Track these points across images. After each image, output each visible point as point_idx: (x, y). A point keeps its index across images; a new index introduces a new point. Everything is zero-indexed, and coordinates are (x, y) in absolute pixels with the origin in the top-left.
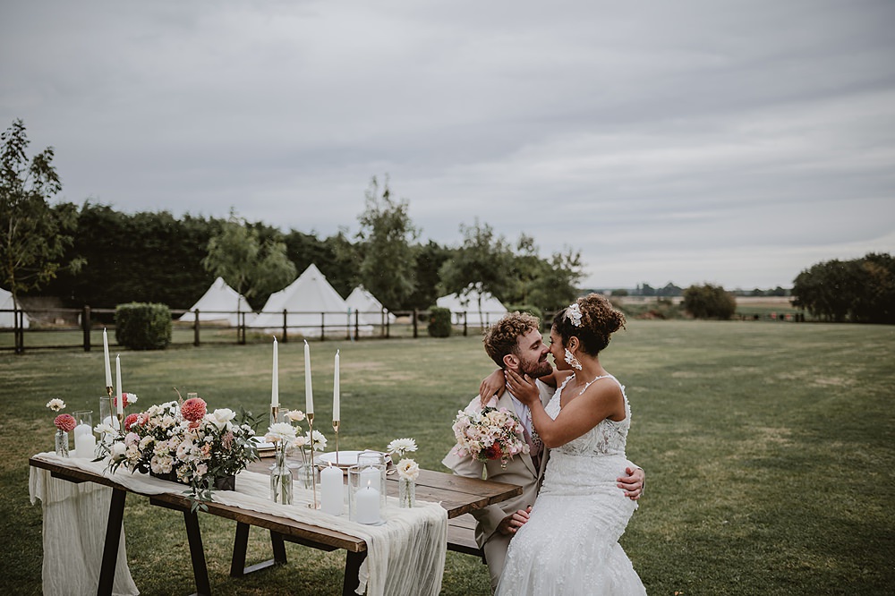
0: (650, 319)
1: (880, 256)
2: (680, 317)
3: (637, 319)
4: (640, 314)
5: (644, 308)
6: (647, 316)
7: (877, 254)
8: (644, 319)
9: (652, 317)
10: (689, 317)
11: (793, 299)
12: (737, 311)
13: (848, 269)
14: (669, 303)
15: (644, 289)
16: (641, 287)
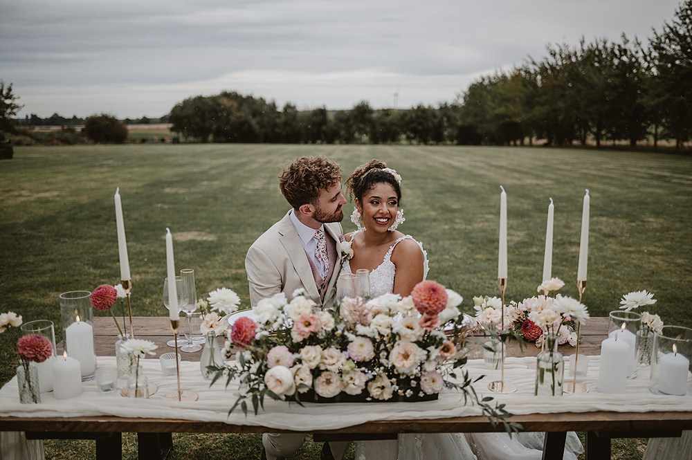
0: (57, 145)
1: (230, 94)
2: (83, 143)
3: (46, 145)
4: (48, 141)
5: (51, 135)
6: (55, 142)
7: (228, 92)
8: (53, 145)
9: (60, 143)
10: (91, 142)
11: (171, 125)
12: (129, 136)
13: (211, 103)
14: (73, 131)
15: (32, 119)
16: (30, 117)
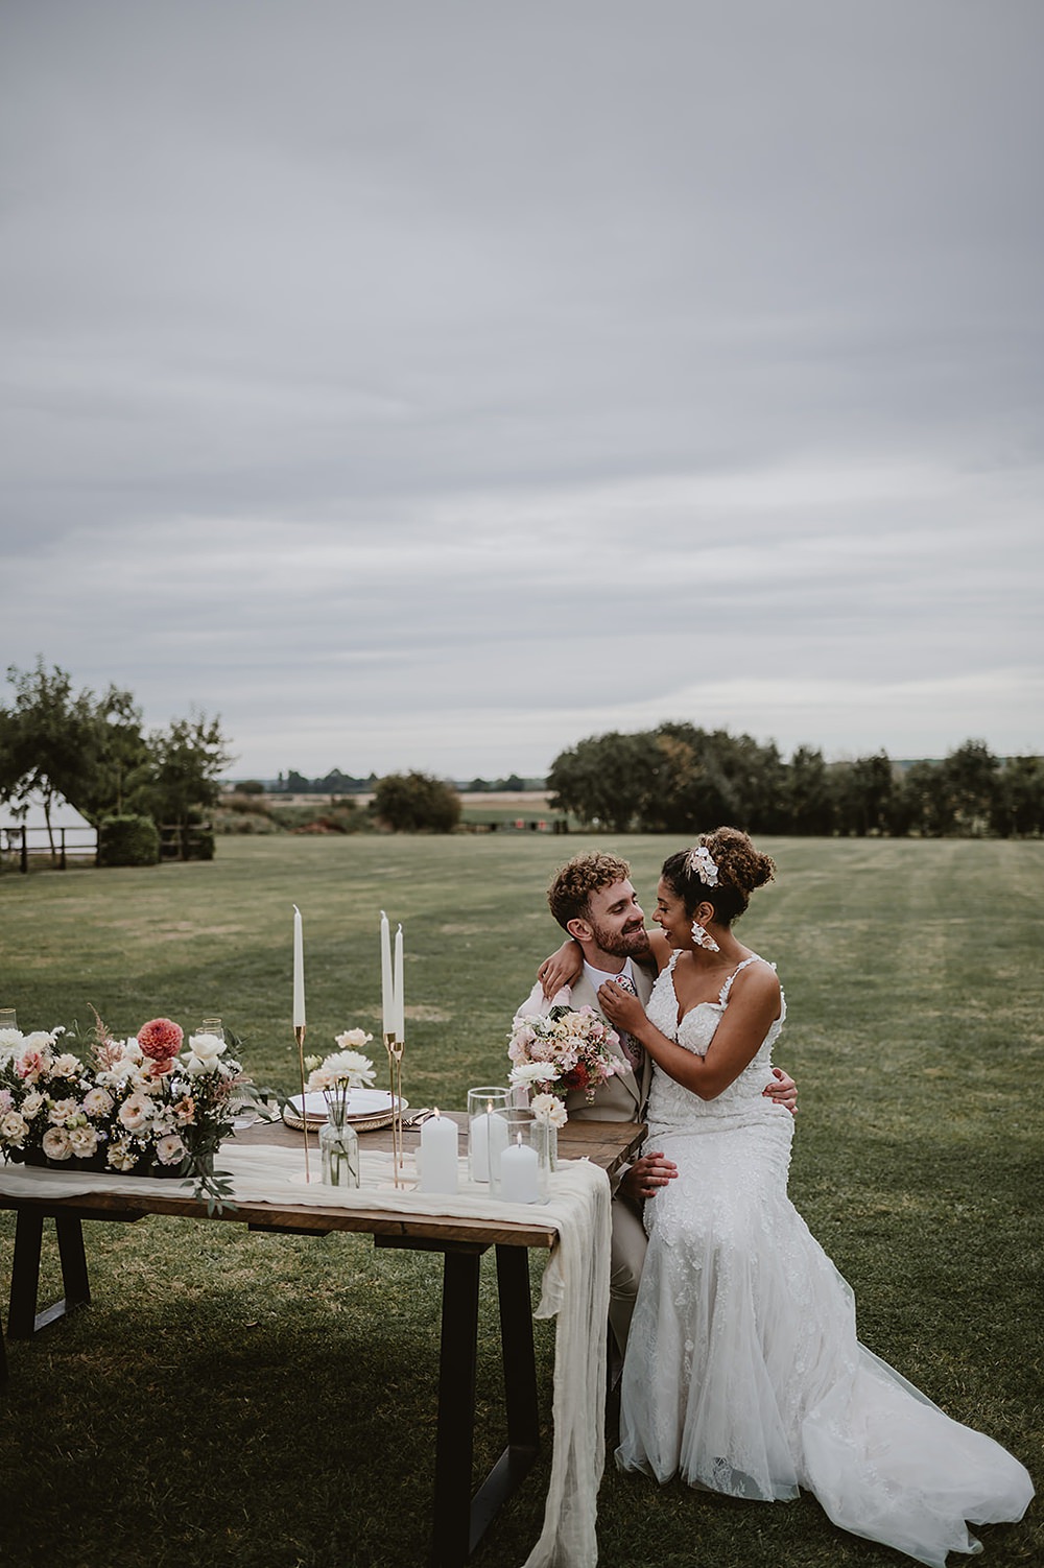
0: (320, 833)
1: (679, 728)
2: (369, 829)
3: (297, 833)
4: (302, 826)
5: (308, 813)
6: (316, 827)
7: (675, 723)
8: (311, 833)
9: (324, 830)
10: (384, 828)
11: (551, 795)
12: (464, 816)
13: (635, 748)
14: (350, 805)
15: (290, 779)
16: (286, 777)
